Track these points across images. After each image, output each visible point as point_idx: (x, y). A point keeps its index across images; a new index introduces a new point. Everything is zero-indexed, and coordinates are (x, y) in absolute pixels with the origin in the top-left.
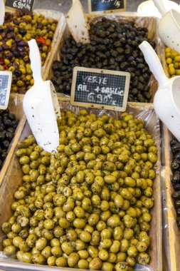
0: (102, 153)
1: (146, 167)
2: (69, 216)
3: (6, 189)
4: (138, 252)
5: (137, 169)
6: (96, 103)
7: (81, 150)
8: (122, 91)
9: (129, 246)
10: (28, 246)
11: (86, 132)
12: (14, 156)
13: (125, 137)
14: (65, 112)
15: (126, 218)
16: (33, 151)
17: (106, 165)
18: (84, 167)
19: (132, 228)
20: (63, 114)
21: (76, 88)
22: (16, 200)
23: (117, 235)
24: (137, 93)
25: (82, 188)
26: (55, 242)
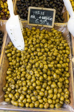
0: (45, 52)
1: (65, 57)
2: (34, 85)
3: (3, 71)
4: (65, 99)
5: (62, 58)
6: (39, 24)
7: (36, 50)
8: (52, 18)
9: (61, 96)
10: (16, 99)
11: (37, 41)
12: (4, 53)
13: (54, 41)
14: (25, 29)
15: (59, 84)
16: (13, 50)
17: (48, 59)
18: (38, 59)
19: (61, 88)
20: (24, 29)
21: (30, 17)
22: (8, 75)
23: (55, 92)
24: (58, 17)
25: (38, 70)
26: (28, 96)
